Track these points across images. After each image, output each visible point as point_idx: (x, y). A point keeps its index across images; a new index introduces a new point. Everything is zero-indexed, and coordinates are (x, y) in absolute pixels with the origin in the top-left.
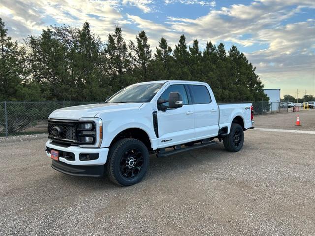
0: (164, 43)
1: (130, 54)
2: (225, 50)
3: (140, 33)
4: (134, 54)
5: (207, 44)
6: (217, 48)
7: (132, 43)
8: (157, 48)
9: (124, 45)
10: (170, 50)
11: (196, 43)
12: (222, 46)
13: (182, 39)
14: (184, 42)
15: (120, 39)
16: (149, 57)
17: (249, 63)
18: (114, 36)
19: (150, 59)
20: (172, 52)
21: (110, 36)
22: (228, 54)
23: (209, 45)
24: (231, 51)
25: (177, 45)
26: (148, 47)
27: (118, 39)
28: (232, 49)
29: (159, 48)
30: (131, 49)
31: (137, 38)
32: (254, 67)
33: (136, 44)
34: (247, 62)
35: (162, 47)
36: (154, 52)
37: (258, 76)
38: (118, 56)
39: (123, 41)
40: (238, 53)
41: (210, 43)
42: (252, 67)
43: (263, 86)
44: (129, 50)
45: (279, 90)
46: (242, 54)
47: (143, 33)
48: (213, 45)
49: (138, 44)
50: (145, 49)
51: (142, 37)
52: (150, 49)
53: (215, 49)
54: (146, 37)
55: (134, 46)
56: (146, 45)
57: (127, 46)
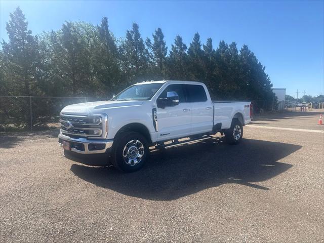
0: (179, 41)
1: (147, 51)
2: (237, 49)
3: (157, 30)
4: (150, 51)
5: (220, 43)
6: (229, 47)
7: (149, 40)
8: (172, 46)
9: (142, 41)
10: (185, 47)
11: (210, 41)
12: (234, 45)
13: (197, 37)
14: (198, 40)
15: (138, 35)
16: (166, 54)
17: (258, 63)
18: (132, 32)
19: (166, 56)
20: (187, 50)
21: (128, 32)
22: (239, 53)
23: (222, 44)
24: (243, 50)
25: (192, 43)
26: (164, 44)
27: (135, 36)
28: (243, 48)
29: (175, 45)
30: (148, 46)
31: (153, 35)
33: (153, 42)
34: (257, 61)
35: (177, 45)
36: (170, 49)
37: (267, 75)
38: (135, 53)
39: (140, 37)
40: (249, 52)
41: (223, 42)
42: (262, 66)
43: (272, 85)
44: (146, 47)
46: (253, 54)
47: (160, 29)
48: (225, 43)
49: (155, 40)
50: (162, 46)
51: (159, 34)
52: (166, 46)
53: (227, 48)
54: (162, 34)
55: (151, 43)
56: (163, 42)
57: (144, 43)
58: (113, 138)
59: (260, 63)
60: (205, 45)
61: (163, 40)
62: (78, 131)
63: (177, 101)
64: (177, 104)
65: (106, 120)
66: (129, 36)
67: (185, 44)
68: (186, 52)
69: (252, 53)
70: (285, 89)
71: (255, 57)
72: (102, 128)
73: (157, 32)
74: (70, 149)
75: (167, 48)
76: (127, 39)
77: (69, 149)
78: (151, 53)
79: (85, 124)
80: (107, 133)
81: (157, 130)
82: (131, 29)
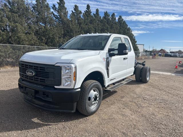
0: (76, 8)
4: (56, 13)
7: (54, 6)
8: (72, 11)
10: (81, 12)
11: (97, 11)
12: (113, 15)
13: (88, 7)
14: (89, 9)
17: (128, 27)
20: (82, 14)
22: (117, 20)
23: (106, 14)
24: (119, 19)
25: (85, 11)
26: (65, 9)
28: (119, 17)
29: (74, 11)
30: (54, 9)
31: (58, 3)
32: (131, 30)
33: (57, 6)
34: (127, 25)
37: (134, 35)
40: (123, 20)
41: (106, 12)
42: (130, 29)
45: (144, 45)
48: (108, 13)
52: (67, 10)
53: (109, 16)
54: (64, 2)
55: (56, 8)
56: (65, 7)
59: (129, 28)
60: (95, 13)
71: (126, 23)
75: (68, 11)
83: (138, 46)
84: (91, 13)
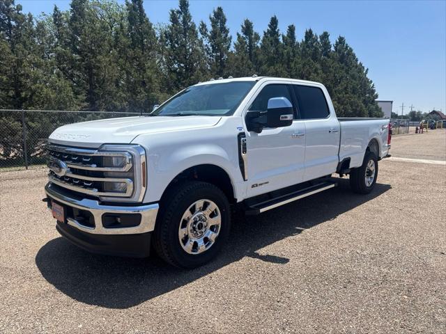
0: (248, 28)
1: (201, 42)
2: (329, 43)
3: (216, 10)
4: (206, 42)
5: (307, 33)
6: (319, 40)
7: (203, 26)
8: (238, 34)
9: (194, 26)
10: (257, 37)
11: (291, 30)
12: (325, 35)
13: (274, 22)
14: (276, 27)
15: (187, 17)
16: (228, 47)
17: (359, 63)
18: (178, 12)
19: (230, 51)
20: (260, 42)
21: (173, 12)
22: (333, 49)
23: (309, 35)
24: (337, 44)
25: (266, 31)
26: (227, 31)
27: (184, 18)
28: (338, 41)
29: (242, 34)
30: (202, 34)
31: (211, 18)
32: (366, 69)
33: (210, 28)
34: (357, 60)
35: (245, 34)
36: (235, 40)
37: (371, 82)
39: (192, 21)
40: (347, 47)
41: (310, 32)
42: (363, 68)
43: (377, 96)
44: (199, 34)
46: (351, 50)
47: (220, 9)
48: (314, 33)
49: (213, 26)
50: (223, 35)
51: (219, 16)
52: (229, 35)
53: (317, 40)
54: (224, 17)
55: (206, 30)
56: (225, 28)
57: (197, 29)
58: (159, 200)
60: (286, 35)
61: (226, 25)
62: (81, 183)
63: (290, 117)
64: (289, 123)
65: (143, 159)
66: (174, 19)
67: (257, 32)
68: (259, 45)
69: (350, 48)
70: (392, 102)
71: (354, 56)
72: (133, 179)
73: (215, 14)
74: (66, 222)
75: (231, 37)
76: (171, 24)
77: (63, 220)
78: (207, 45)
79: (94, 168)
80: (144, 189)
81: (246, 178)
82: (177, 7)
83: (380, 105)
84: (278, 36)
